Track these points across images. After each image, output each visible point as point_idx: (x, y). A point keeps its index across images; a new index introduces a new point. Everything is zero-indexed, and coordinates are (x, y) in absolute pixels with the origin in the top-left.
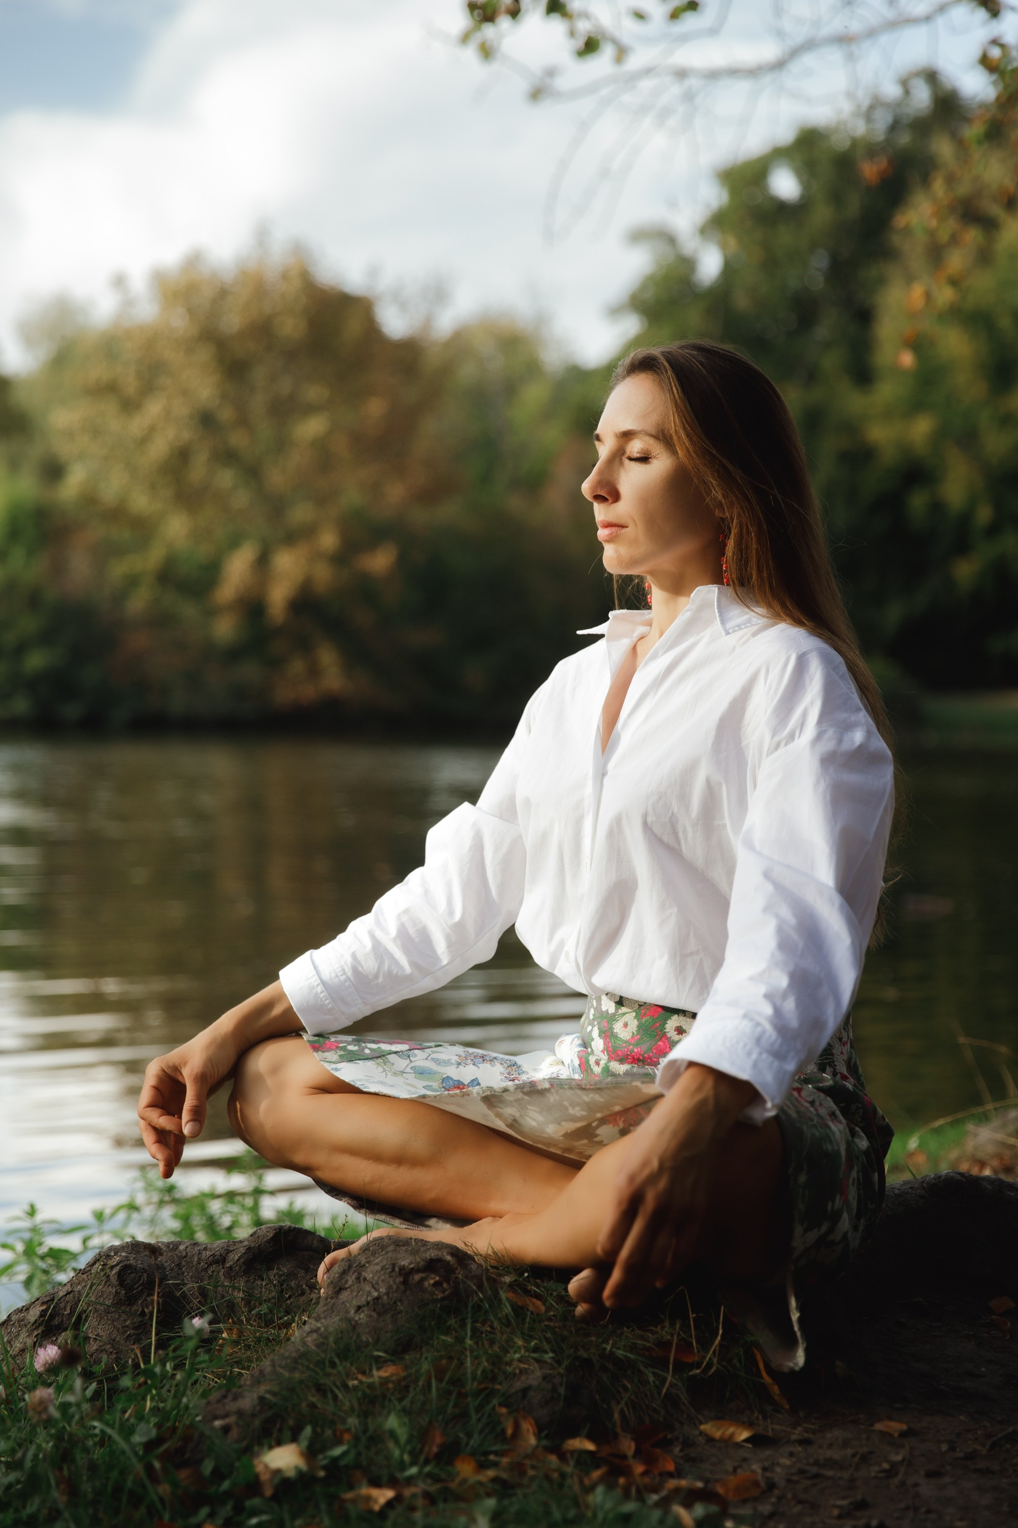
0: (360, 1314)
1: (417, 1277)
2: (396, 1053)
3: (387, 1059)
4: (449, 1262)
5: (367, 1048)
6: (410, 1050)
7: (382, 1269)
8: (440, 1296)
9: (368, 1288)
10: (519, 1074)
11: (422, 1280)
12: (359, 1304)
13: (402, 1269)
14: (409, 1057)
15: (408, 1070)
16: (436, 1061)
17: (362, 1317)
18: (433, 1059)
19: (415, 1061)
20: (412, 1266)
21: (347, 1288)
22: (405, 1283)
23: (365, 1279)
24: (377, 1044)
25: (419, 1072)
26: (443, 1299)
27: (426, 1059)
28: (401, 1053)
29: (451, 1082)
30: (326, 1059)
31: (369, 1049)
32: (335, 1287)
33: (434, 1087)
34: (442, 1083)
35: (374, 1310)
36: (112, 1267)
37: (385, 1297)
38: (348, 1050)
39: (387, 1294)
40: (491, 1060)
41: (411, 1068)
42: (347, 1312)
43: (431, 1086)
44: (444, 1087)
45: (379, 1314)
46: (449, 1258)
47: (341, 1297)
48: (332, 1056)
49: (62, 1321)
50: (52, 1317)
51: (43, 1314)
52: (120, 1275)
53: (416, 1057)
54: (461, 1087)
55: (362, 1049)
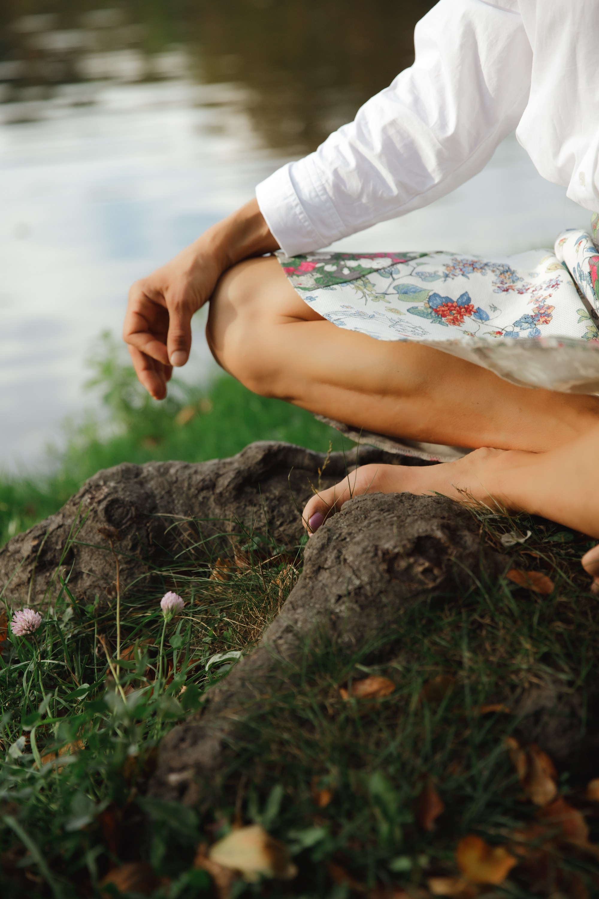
0: (340, 605)
1: (403, 564)
2: (377, 270)
3: (367, 279)
4: (439, 540)
5: (346, 267)
6: (392, 265)
7: (363, 553)
8: (431, 585)
9: (348, 573)
10: (513, 282)
11: (410, 567)
12: (339, 593)
13: (386, 553)
14: (391, 274)
15: (391, 290)
16: (420, 275)
17: (342, 609)
18: (418, 274)
19: (398, 279)
20: (396, 550)
21: (326, 569)
22: (390, 570)
23: (345, 560)
24: (357, 260)
25: (403, 291)
26: (434, 589)
27: (411, 275)
28: (382, 271)
29: (439, 301)
30: (301, 284)
31: (349, 267)
32: (314, 565)
33: (419, 308)
34: (429, 302)
35: (357, 602)
36: (101, 501)
37: (368, 588)
38: (326, 271)
39: (370, 583)
40: (481, 269)
41: (394, 288)
42: (327, 600)
43: (417, 308)
44: (430, 307)
45: (362, 607)
46: (439, 534)
47: (320, 578)
48: (307, 280)
49: (54, 556)
50: (44, 552)
51: (35, 549)
52: (107, 510)
53: (398, 272)
54: (450, 304)
55: (341, 269)
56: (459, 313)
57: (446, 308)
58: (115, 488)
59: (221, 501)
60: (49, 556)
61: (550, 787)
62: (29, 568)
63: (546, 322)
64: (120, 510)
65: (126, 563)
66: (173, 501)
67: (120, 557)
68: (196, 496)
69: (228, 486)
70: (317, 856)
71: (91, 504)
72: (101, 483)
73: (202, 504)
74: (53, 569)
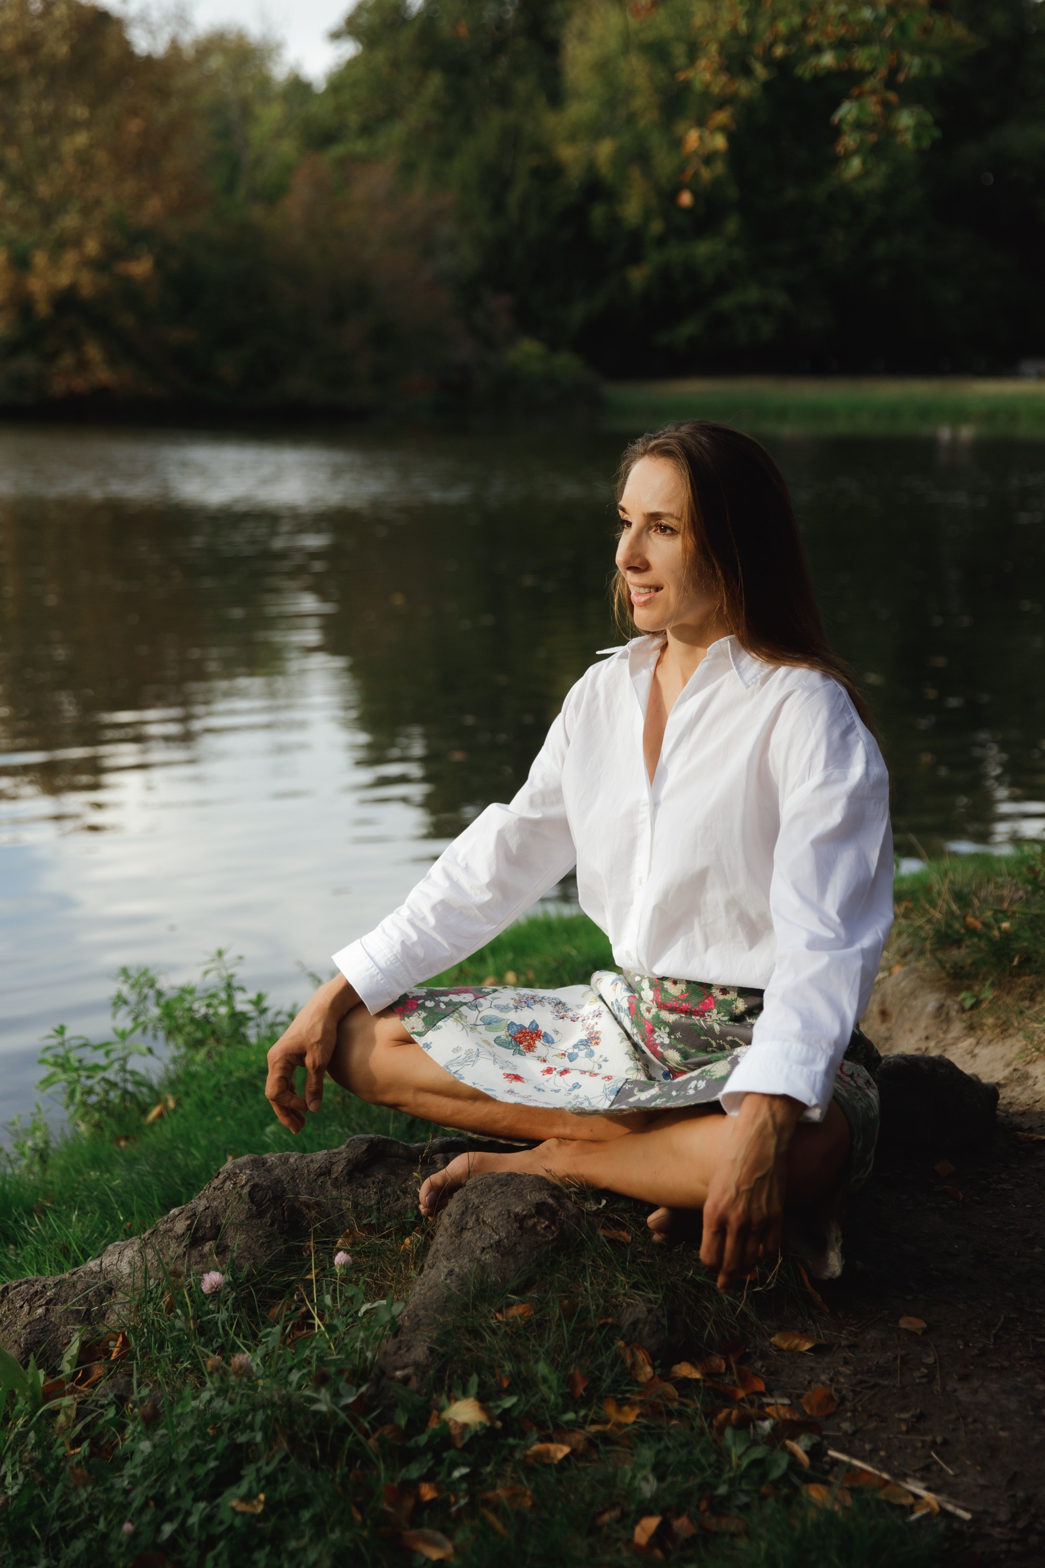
0: (486, 1255)
1: (530, 1222)
2: (465, 1004)
3: (459, 1011)
4: (552, 1204)
6: (476, 999)
7: (499, 1215)
8: (551, 1238)
9: (489, 1232)
10: (566, 1012)
11: (535, 1225)
12: (483, 1245)
13: (516, 1215)
14: (476, 1006)
15: (478, 1021)
16: (497, 1007)
17: (487, 1257)
18: (495, 1006)
19: (482, 1011)
20: (525, 1213)
21: (469, 1229)
22: (520, 1228)
23: (484, 1222)
24: (449, 996)
25: (487, 1022)
26: (553, 1240)
27: (489, 1006)
28: (469, 1004)
29: (515, 1029)
30: (413, 1028)
31: (443, 1002)
32: (457, 1227)
33: (502, 1037)
34: (508, 1029)
35: (498, 1252)
36: (242, 1187)
37: (506, 1241)
38: (427, 1005)
39: (507, 1238)
40: (540, 1001)
41: (480, 1019)
42: (473, 1252)
43: (500, 1037)
44: (510, 1037)
45: (502, 1256)
46: (551, 1201)
47: (464, 1237)
48: (417, 1021)
49: (205, 1233)
50: (196, 1230)
51: (189, 1228)
52: (250, 1193)
53: (481, 1006)
54: (524, 1031)
55: (437, 1004)
56: (532, 1038)
57: (521, 1035)
58: (251, 1175)
59: (336, 1184)
60: (200, 1234)
61: (649, 1369)
62: (184, 1244)
63: (597, 1043)
64: (261, 1193)
65: (266, 1237)
66: (298, 1185)
67: (260, 1233)
68: (315, 1181)
69: (342, 1172)
70: (515, 1414)
71: (234, 1188)
72: (238, 1171)
73: (321, 1187)
74: (204, 1244)
